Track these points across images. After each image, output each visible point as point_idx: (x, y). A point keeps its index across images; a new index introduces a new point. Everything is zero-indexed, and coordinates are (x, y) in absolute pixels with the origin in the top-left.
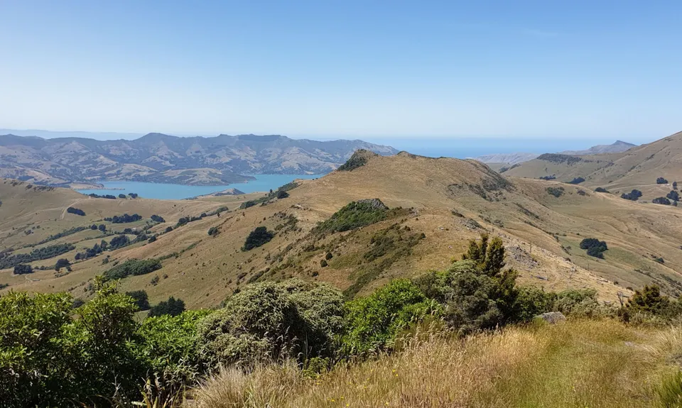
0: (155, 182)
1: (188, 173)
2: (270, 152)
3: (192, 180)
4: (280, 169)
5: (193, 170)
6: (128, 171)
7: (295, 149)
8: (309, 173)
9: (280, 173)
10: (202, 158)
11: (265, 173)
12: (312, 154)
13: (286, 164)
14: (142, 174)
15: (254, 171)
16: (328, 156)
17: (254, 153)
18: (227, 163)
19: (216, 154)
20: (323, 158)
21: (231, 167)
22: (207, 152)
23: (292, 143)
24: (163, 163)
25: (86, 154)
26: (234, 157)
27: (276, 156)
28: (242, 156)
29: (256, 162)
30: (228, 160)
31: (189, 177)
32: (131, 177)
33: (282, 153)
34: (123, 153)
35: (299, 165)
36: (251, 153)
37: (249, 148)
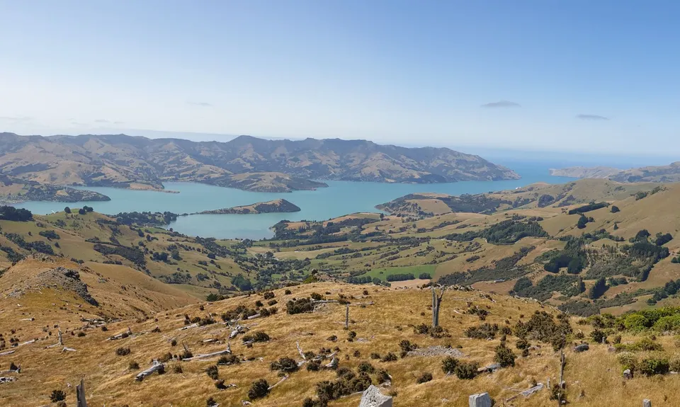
0: (220, 185)
1: (254, 177)
2: (354, 157)
3: (255, 185)
4: (359, 175)
5: (260, 173)
6: (202, 173)
7: (379, 155)
8: (389, 180)
9: (358, 180)
10: (285, 161)
11: (343, 179)
12: (396, 161)
13: (367, 171)
14: (213, 176)
15: (333, 177)
16: (413, 163)
17: (338, 158)
18: (306, 167)
19: (299, 157)
20: (407, 165)
21: (309, 172)
22: (291, 155)
23: (377, 148)
24: (244, 166)
25: (177, 154)
26: (316, 161)
27: (359, 161)
28: (324, 160)
29: (337, 167)
30: (308, 163)
31: (252, 182)
32: (203, 179)
33: (366, 158)
34: (212, 154)
35: (381, 172)
36: (335, 158)
37: (333, 152)
